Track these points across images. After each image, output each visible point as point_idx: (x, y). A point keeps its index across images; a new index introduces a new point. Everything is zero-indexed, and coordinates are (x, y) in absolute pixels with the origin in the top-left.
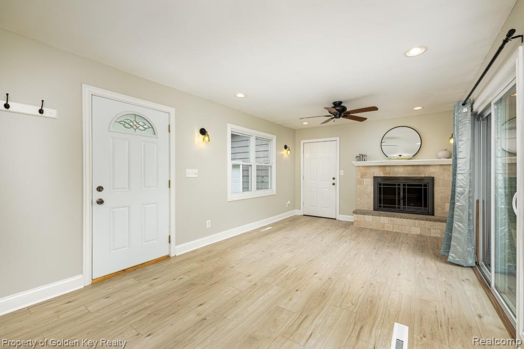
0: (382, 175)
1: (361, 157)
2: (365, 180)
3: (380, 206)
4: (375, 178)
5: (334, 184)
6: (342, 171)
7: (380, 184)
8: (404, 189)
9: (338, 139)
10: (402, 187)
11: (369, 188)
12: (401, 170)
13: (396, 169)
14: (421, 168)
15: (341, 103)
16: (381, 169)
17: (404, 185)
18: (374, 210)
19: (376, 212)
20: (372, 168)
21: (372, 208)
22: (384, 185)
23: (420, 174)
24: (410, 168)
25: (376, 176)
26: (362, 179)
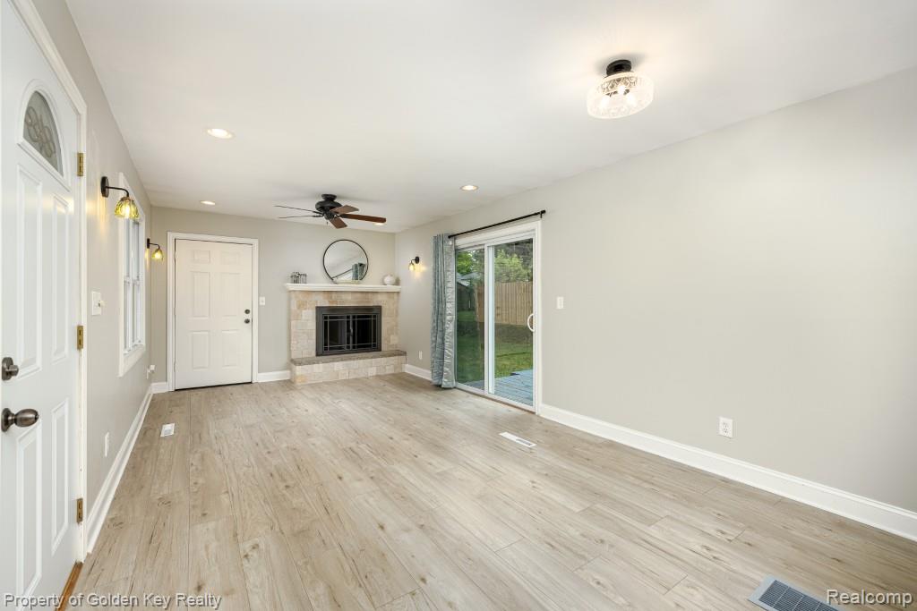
0: (326, 304)
1: (297, 278)
2: (304, 311)
3: (326, 349)
4: (319, 309)
5: (247, 321)
6: (264, 299)
7: (326, 318)
8: (354, 322)
9: (255, 242)
10: (351, 320)
11: (308, 324)
12: (349, 297)
13: (344, 297)
14: (370, 295)
15: (334, 197)
16: (326, 295)
17: (354, 317)
18: (317, 355)
19: (321, 357)
20: (314, 294)
21: (314, 353)
22: (331, 318)
23: (368, 302)
24: (358, 295)
25: (319, 305)
26: (298, 311)
